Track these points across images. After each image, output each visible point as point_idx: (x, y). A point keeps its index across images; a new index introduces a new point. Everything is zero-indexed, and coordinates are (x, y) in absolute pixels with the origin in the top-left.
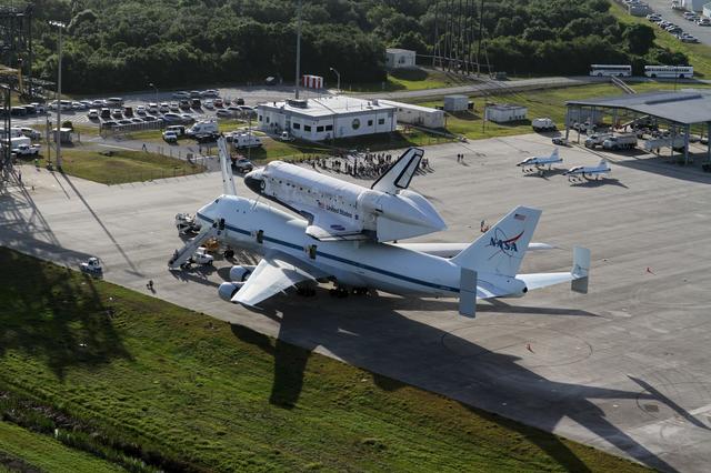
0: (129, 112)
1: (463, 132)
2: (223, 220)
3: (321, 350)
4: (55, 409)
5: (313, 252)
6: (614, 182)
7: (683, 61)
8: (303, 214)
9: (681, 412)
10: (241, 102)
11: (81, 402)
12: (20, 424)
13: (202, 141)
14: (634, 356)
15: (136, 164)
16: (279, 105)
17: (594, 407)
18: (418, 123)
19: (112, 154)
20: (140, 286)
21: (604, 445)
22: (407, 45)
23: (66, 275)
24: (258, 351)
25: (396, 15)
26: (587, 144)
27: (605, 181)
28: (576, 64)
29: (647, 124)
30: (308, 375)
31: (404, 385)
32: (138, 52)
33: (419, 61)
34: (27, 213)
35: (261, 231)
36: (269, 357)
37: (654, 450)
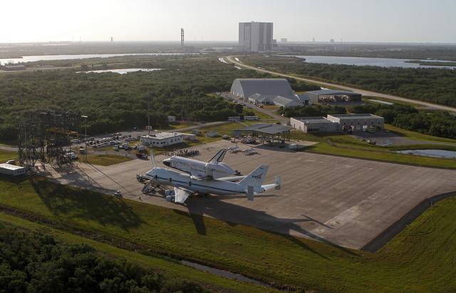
0: (98, 142)
1: (203, 140)
2: (156, 176)
3: (204, 215)
4: (132, 243)
5: (190, 183)
6: (257, 153)
7: (253, 115)
8: (187, 172)
9: (322, 224)
10: (130, 136)
11: (139, 239)
12: (124, 249)
13: (126, 150)
14: (297, 208)
15: (110, 159)
16: (147, 136)
17: (296, 225)
18: (188, 139)
19: (100, 156)
20: (136, 199)
21: (307, 237)
22: (171, 114)
23: (111, 198)
24: (186, 217)
25: (163, 106)
26: (242, 142)
27: (254, 153)
28: (224, 117)
29: (255, 134)
30: (206, 224)
31: (237, 224)
32: (94, 123)
33: (176, 119)
34: (86, 177)
35: (171, 179)
36: (190, 219)
37: (322, 237)
